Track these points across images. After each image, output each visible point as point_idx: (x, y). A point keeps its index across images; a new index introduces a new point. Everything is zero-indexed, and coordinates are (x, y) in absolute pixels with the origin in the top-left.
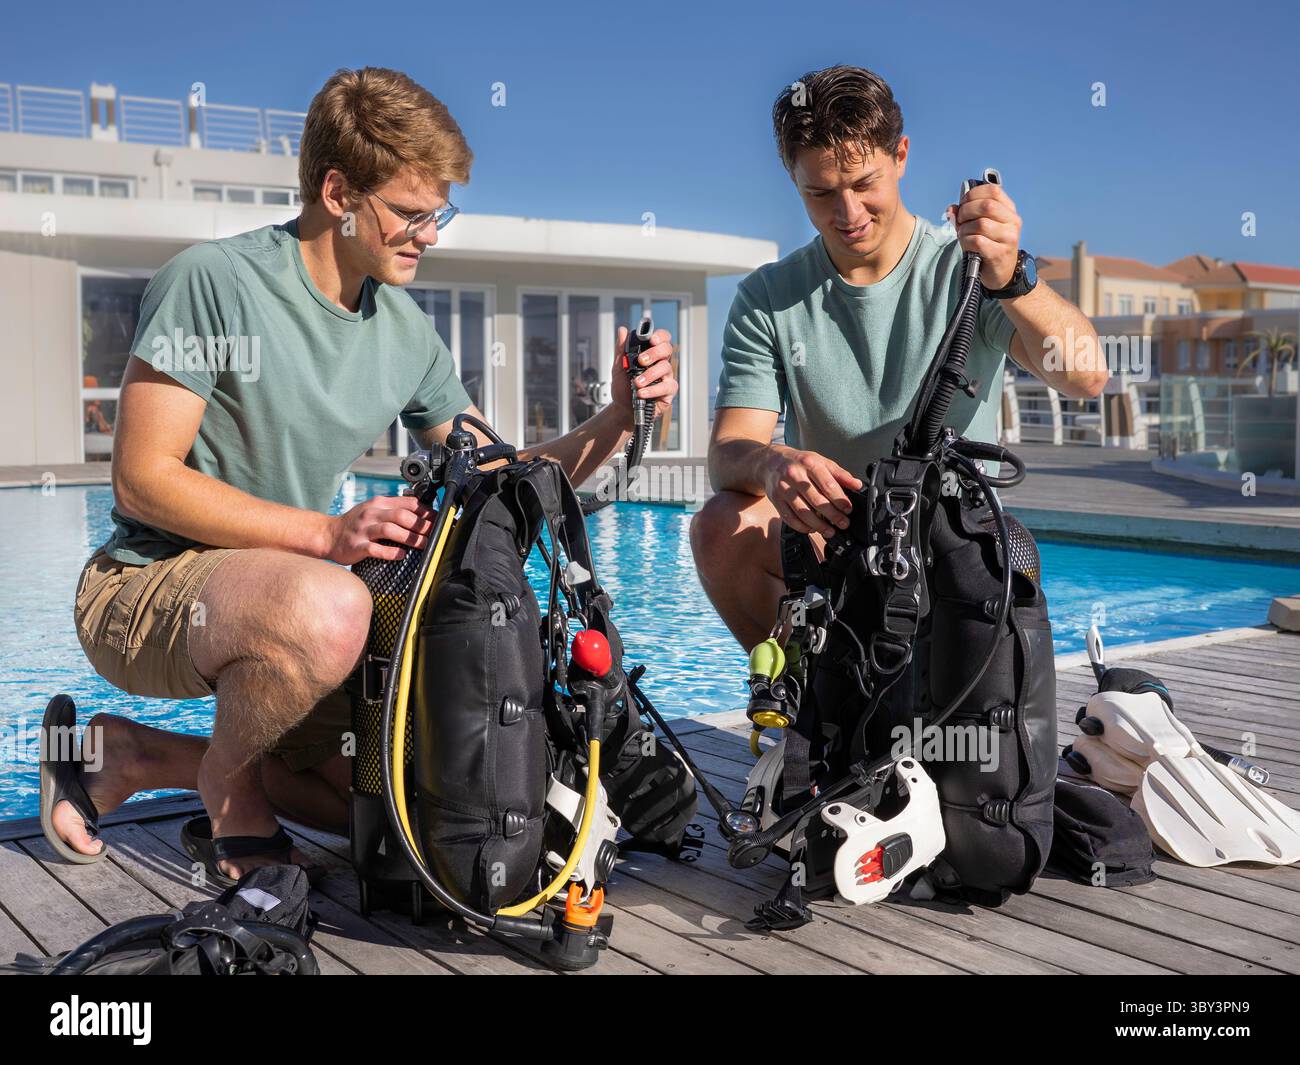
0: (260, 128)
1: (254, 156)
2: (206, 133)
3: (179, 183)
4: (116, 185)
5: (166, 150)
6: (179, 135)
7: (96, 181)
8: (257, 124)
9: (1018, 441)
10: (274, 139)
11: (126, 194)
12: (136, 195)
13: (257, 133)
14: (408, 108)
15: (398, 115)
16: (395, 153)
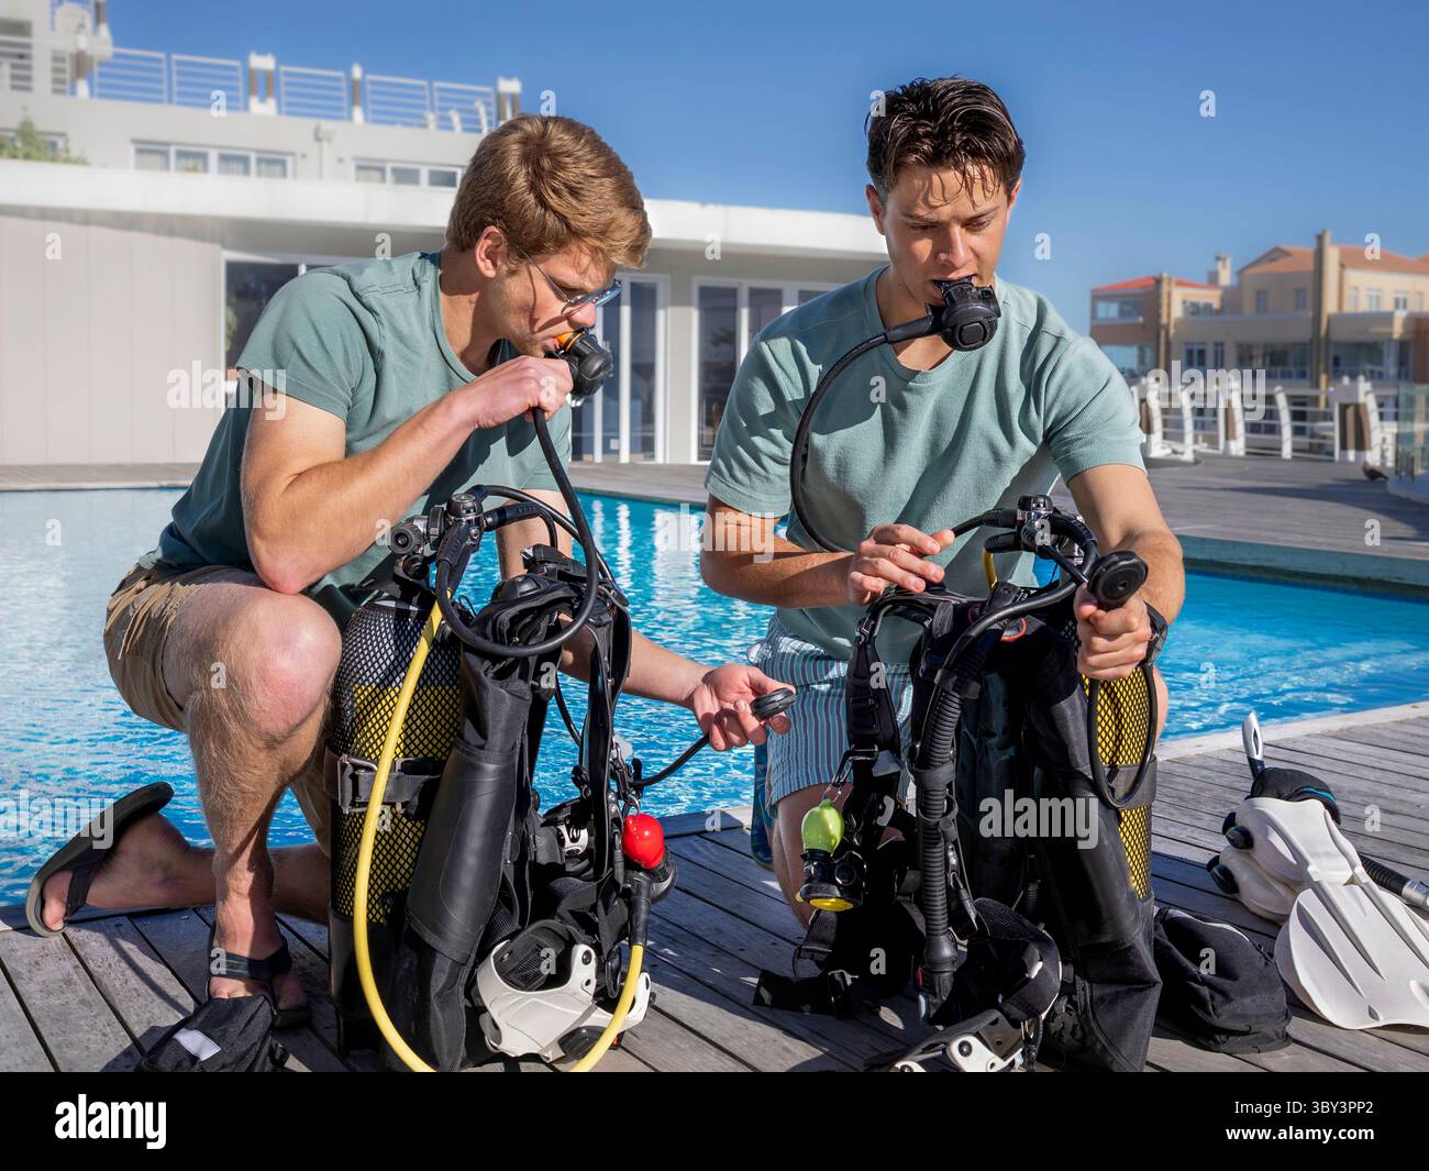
0: (427, 102)
1: (420, 131)
2: (370, 107)
3: (341, 161)
4: (275, 163)
5: (327, 125)
6: (341, 109)
7: (253, 157)
8: (423, 98)
9: (1242, 453)
10: (442, 113)
11: (284, 174)
12: (295, 175)
13: (424, 107)
14: (592, 176)
15: (579, 183)
16: (568, 226)
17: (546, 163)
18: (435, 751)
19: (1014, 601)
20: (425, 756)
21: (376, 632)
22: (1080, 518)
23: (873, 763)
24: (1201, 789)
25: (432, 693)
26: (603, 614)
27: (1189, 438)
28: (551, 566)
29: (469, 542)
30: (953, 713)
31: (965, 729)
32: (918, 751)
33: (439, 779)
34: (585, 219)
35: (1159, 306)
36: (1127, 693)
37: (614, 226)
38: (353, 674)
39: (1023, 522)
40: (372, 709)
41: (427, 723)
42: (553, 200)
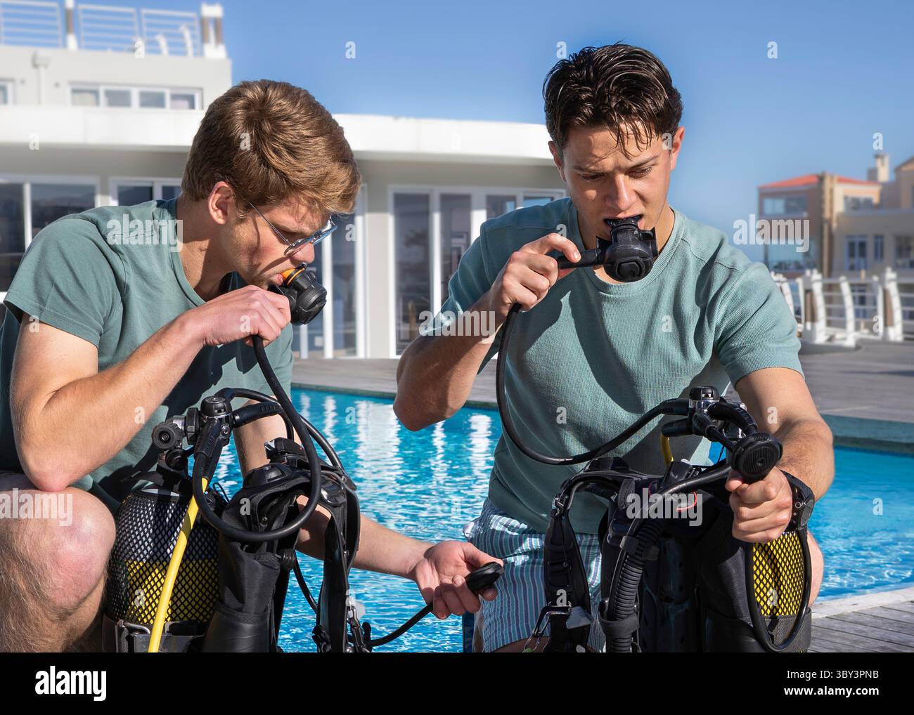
0: (136, 28)
1: (129, 56)
2: (84, 34)
3: (57, 85)
5: (43, 52)
6: (55, 37)
8: (132, 24)
9: (900, 339)
10: (150, 38)
11: (5, 98)
12: (15, 98)
13: (133, 33)
14: (308, 137)
15: (296, 143)
16: (288, 181)
17: (267, 127)
18: (197, 615)
19: (687, 477)
20: (189, 619)
21: (145, 515)
22: (743, 406)
23: (567, 617)
24: (855, 642)
25: (194, 566)
26: (337, 496)
27: (851, 325)
28: (290, 456)
29: (221, 437)
30: (635, 574)
31: (647, 588)
32: (607, 605)
33: (203, 638)
34: (302, 175)
35: (821, 201)
36: (785, 554)
37: (327, 179)
38: (126, 551)
39: (694, 410)
40: (144, 581)
41: (190, 591)
42: (274, 160)
